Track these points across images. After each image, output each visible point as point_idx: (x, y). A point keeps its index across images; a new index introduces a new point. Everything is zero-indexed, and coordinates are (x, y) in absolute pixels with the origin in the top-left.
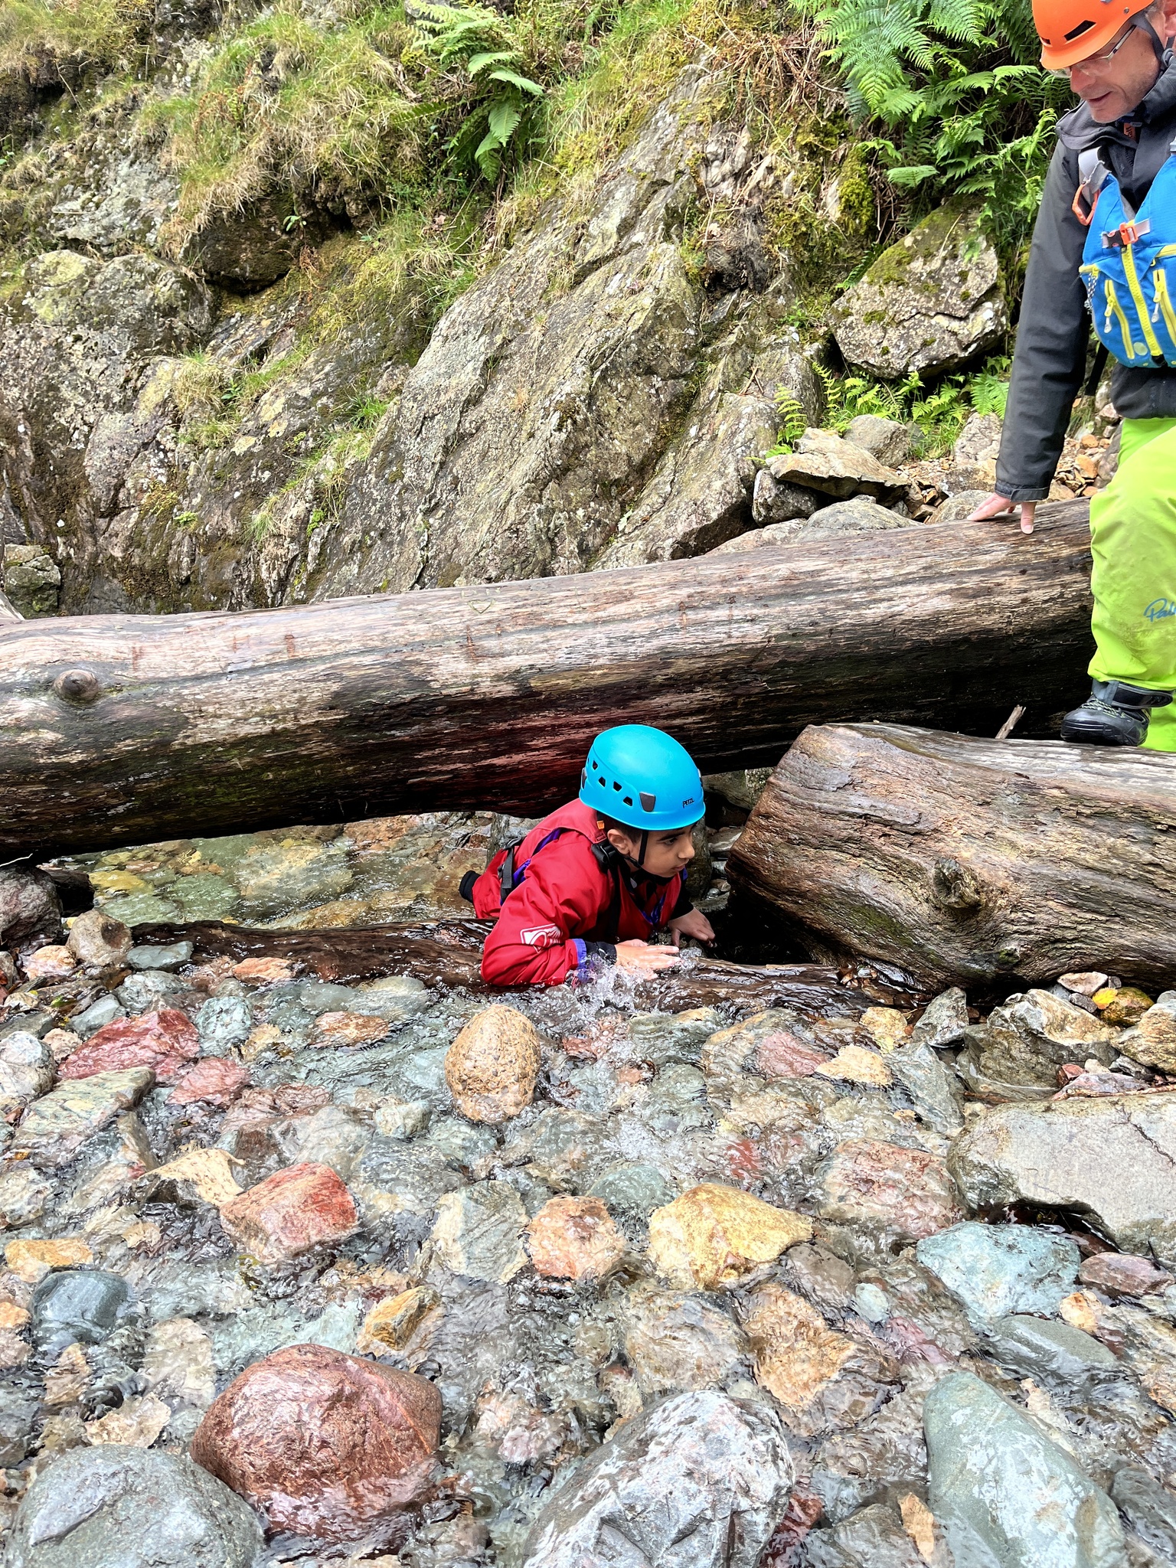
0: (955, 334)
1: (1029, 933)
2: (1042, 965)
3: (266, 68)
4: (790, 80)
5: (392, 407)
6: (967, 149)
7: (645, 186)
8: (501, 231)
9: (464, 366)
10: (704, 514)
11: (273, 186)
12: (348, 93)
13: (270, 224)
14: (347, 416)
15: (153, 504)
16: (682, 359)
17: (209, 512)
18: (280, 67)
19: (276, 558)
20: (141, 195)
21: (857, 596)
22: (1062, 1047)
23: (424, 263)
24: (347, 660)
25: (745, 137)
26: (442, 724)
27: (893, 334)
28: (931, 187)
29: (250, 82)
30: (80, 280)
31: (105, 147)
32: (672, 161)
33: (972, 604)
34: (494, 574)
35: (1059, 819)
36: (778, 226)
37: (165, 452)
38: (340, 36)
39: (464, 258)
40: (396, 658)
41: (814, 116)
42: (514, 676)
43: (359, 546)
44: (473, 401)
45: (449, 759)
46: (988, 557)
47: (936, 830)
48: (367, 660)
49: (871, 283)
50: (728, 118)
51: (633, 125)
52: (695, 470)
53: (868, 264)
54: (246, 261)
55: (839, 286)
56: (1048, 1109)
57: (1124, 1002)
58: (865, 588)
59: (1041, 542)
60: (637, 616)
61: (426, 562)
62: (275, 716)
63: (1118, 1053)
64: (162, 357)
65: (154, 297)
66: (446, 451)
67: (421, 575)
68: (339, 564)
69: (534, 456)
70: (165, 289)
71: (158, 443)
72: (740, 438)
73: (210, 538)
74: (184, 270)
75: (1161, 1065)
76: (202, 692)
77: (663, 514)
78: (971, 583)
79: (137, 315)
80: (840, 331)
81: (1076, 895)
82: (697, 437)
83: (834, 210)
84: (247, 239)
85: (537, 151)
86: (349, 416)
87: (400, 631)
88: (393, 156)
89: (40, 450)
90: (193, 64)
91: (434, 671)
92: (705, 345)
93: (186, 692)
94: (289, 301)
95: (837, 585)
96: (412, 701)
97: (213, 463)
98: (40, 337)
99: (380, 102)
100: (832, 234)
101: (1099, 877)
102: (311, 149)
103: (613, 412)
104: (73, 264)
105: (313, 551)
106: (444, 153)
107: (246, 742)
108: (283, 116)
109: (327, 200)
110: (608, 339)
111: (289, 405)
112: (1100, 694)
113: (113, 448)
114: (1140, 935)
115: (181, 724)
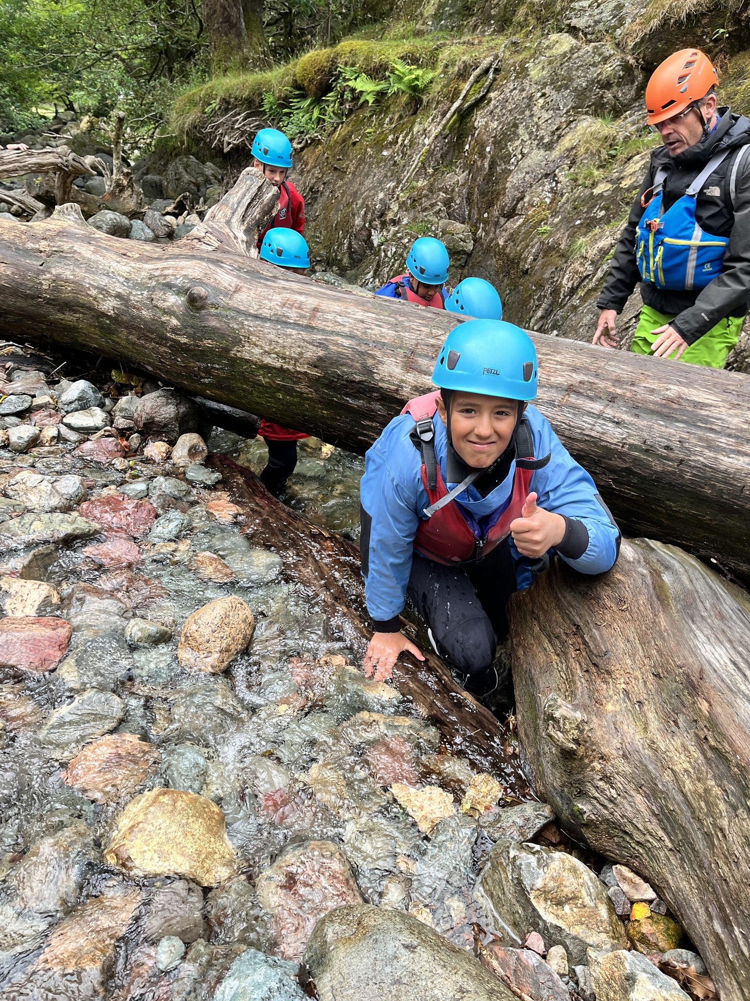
1: (605, 807)
13: (703, 33)
15: (533, 216)
17: (558, 230)
21: (723, 441)
24: (336, 338)
26: (377, 406)
30: (564, 55)
35: (691, 732)
37: (557, 182)
40: (363, 348)
47: (609, 673)
48: (347, 342)
57: (649, 928)
58: (737, 437)
63: (586, 961)
64: (586, 117)
65: (600, 74)
70: (610, 69)
71: (555, 176)
73: (549, 247)
74: (629, 57)
76: (254, 326)
79: (584, 85)
81: (661, 807)
84: (682, 42)
87: (377, 331)
89: (493, 165)
91: (380, 367)
93: (246, 323)
95: (712, 423)
96: (360, 382)
97: (579, 197)
98: (524, 90)
104: (566, 42)
105: (599, 274)
107: (267, 368)
113: (527, 173)
114: (684, 885)
115: (237, 342)
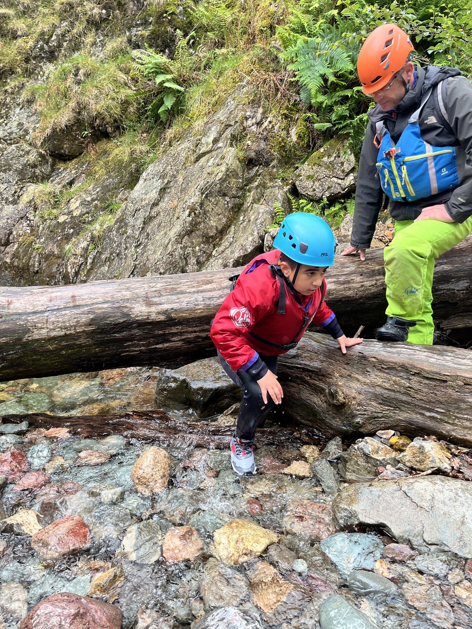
0: (340, 184)
1: (364, 414)
2: (370, 427)
3: (76, 75)
4: (277, 90)
5: (123, 205)
6: (343, 118)
7: (223, 126)
8: (168, 140)
9: (152, 191)
10: (245, 250)
11: (78, 120)
12: (108, 87)
13: (76, 134)
14: (105, 209)
15: (24, 241)
16: (237, 191)
17: (47, 245)
18: (82, 75)
19: (75, 263)
20: (24, 121)
22: (377, 460)
23: (137, 151)
24: (97, 306)
25: (261, 110)
26: (135, 331)
27: (317, 184)
28: (330, 131)
29: (70, 80)
31: (10, 102)
32: (233, 118)
33: (342, 287)
34: (162, 271)
35: (375, 370)
36: (274, 143)
37: (30, 221)
38: (106, 65)
39: (153, 150)
40: (117, 305)
41: (286, 104)
42: (165, 312)
43: (108, 259)
44: (155, 204)
45: (138, 345)
46: (348, 269)
47: (329, 374)
48: (105, 306)
49: (308, 165)
50: (254, 103)
51: (219, 104)
52: (242, 233)
53: (307, 158)
54: (66, 148)
55: (297, 165)
56: (370, 485)
57: (401, 442)
59: (368, 264)
60: (214, 290)
61: (135, 267)
62: (66, 328)
63: (399, 462)
64: (30, 184)
65: (28, 161)
66: (144, 223)
67: (133, 271)
68: (100, 266)
69: (179, 226)
70: (32, 157)
71: (27, 217)
72: (259, 221)
73: (47, 255)
74: (41, 150)
75: (414, 467)
76: (36, 318)
77: (230, 249)
78: (342, 279)
79: (20, 167)
80: (297, 182)
81: (382, 400)
82: (243, 220)
83: (294, 138)
84: (67, 140)
85: (182, 112)
86: (106, 208)
87: (119, 294)
88: (126, 111)
90: (47, 72)
91: (133, 310)
92: (246, 185)
93: (30, 318)
94: (83, 164)
96: (123, 322)
97: (50, 225)
99: (121, 90)
100: (294, 146)
101: (390, 393)
102: (94, 107)
103: (210, 210)
105: (90, 261)
106: (146, 111)
107: (55, 338)
108: (82, 94)
109: (99, 126)
110: (208, 182)
111: (82, 204)
112: (390, 322)
113: (8, 219)
114: (406, 415)
115: (27, 331)
